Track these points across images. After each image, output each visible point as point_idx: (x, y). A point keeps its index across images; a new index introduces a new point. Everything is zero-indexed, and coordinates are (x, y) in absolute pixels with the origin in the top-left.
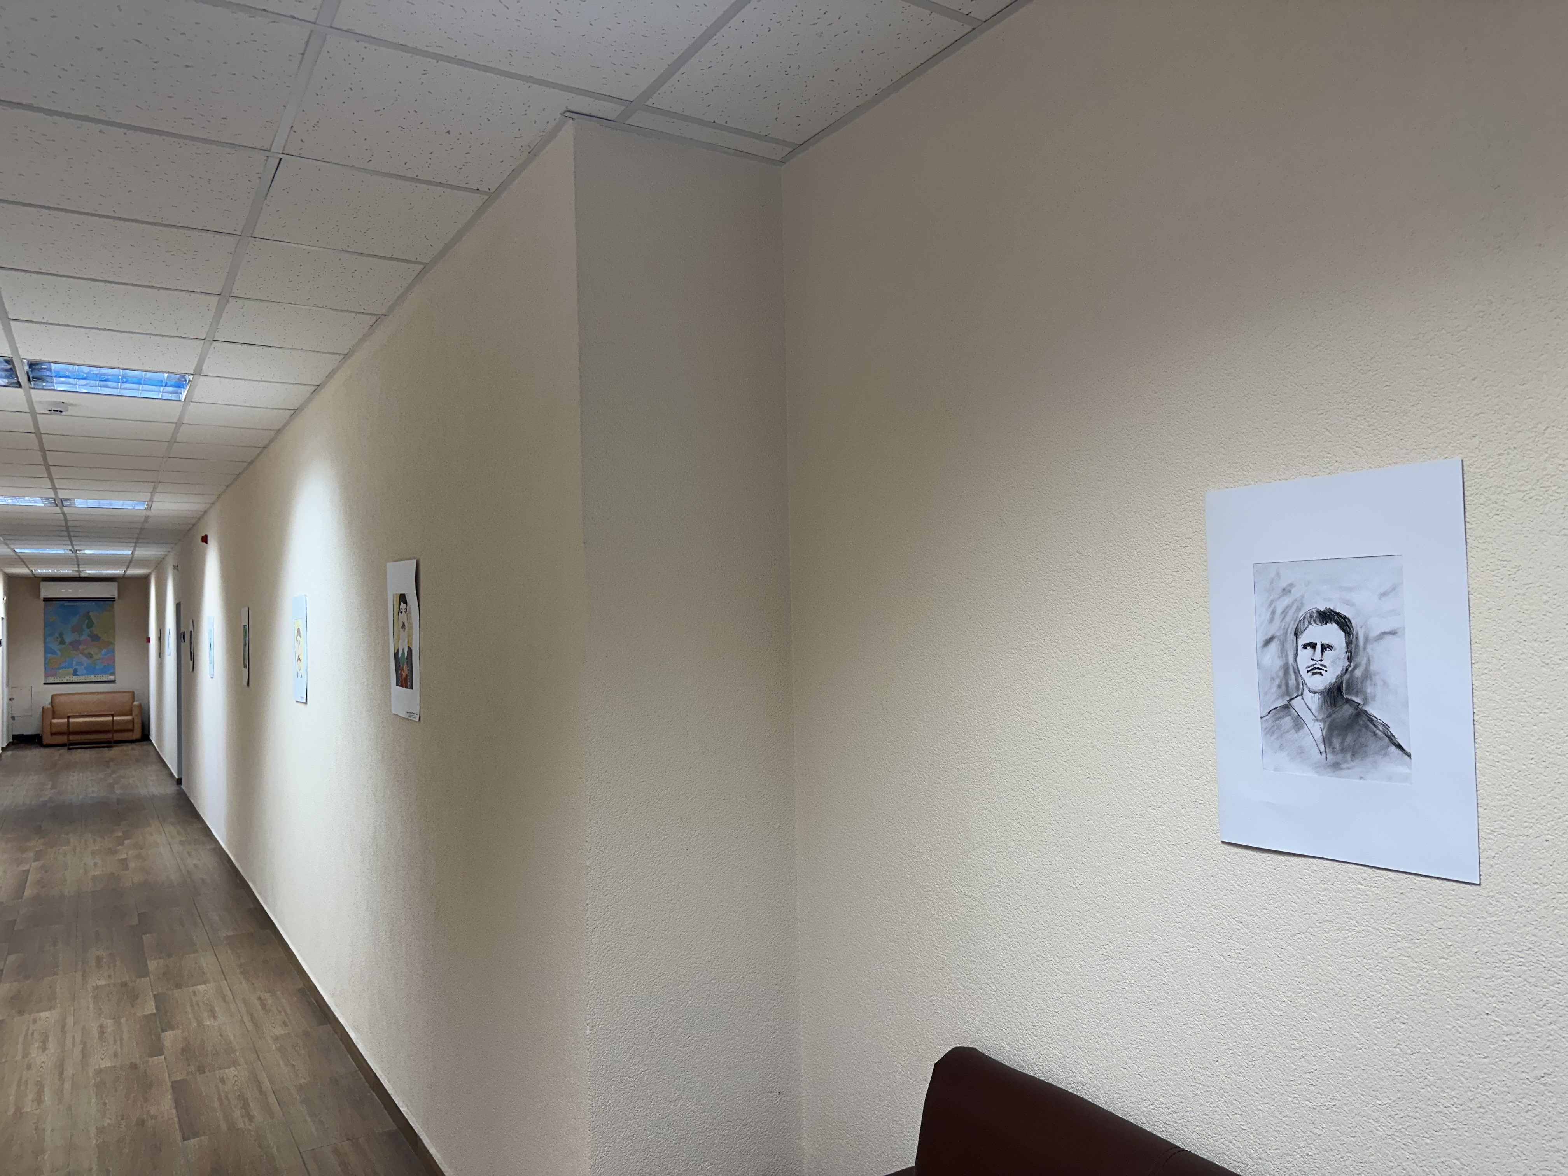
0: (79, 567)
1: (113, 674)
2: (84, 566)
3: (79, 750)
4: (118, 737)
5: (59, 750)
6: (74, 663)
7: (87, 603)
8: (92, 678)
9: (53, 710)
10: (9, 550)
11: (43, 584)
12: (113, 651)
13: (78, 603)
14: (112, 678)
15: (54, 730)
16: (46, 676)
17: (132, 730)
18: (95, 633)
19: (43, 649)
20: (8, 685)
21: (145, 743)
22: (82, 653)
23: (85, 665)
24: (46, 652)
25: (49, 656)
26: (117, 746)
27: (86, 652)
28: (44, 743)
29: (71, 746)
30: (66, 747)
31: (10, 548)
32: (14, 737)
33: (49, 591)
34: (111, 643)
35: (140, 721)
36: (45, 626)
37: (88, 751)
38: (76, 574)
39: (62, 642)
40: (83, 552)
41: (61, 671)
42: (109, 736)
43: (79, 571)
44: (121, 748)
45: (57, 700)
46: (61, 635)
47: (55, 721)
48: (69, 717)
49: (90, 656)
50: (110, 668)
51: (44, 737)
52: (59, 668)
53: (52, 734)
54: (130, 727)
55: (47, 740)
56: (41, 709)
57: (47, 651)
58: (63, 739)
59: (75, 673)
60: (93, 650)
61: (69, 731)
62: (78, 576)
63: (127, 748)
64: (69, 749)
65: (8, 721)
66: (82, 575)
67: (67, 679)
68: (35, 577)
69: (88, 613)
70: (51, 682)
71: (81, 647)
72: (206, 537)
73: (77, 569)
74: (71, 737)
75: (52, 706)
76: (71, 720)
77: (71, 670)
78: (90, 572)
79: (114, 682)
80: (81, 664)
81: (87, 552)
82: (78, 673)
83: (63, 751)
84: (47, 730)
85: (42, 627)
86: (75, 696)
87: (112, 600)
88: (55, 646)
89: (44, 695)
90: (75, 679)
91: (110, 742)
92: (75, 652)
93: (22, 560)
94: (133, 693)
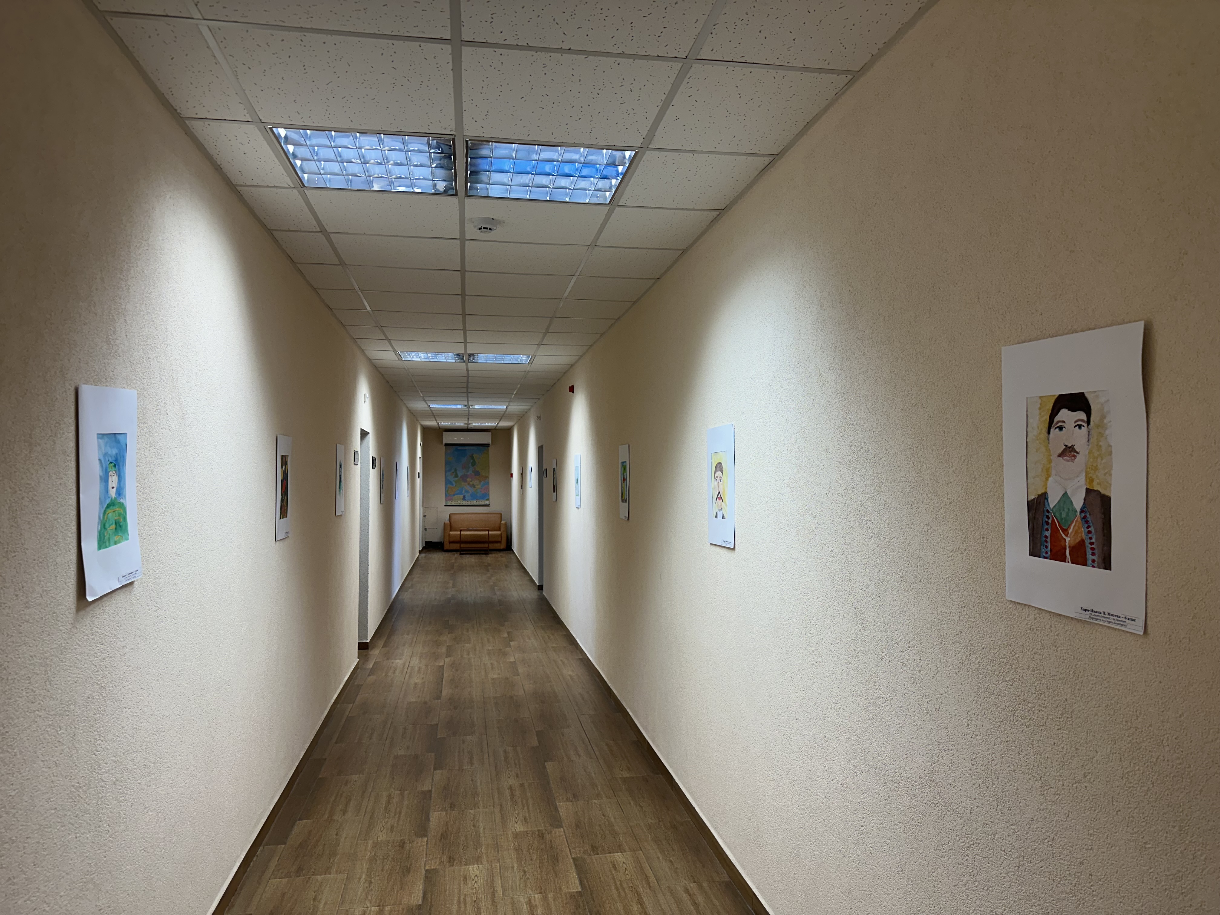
0: (468, 421)
1: (488, 500)
2: (472, 419)
3: (468, 556)
4: (492, 546)
5: (454, 555)
6: (464, 491)
7: (472, 448)
8: (475, 502)
9: (450, 526)
10: (426, 406)
11: (444, 433)
12: (488, 483)
13: (466, 448)
14: (487, 503)
15: (451, 540)
16: (446, 500)
17: (500, 542)
18: (477, 470)
19: (444, 479)
20: (423, 506)
21: (509, 552)
22: (469, 484)
23: (471, 492)
24: (446, 484)
25: (449, 485)
26: (492, 554)
27: (471, 483)
28: (445, 549)
29: (463, 552)
30: (459, 553)
31: (427, 404)
32: (427, 543)
33: (449, 438)
34: (487, 477)
35: (505, 536)
36: (446, 464)
37: (473, 556)
38: (465, 426)
39: (456, 476)
40: (474, 407)
41: (456, 496)
42: (486, 545)
43: (468, 424)
44: (494, 555)
45: (453, 517)
46: (456, 470)
47: (451, 533)
48: (461, 531)
49: (474, 486)
50: (486, 496)
51: (445, 544)
52: (454, 495)
53: (450, 542)
54: (499, 539)
55: (447, 546)
56: (443, 524)
57: (447, 482)
58: (456, 546)
59: (464, 499)
60: (476, 482)
61: (461, 541)
62: (466, 428)
63: (498, 555)
64: (461, 554)
65: (423, 531)
66: (470, 427)
67: (460, 502)
68: (440, 428)
69: (472, 455)
70: (449, 504)
71: (468, 480)
72: (573, 386)
73: (467, 422)
74: (462, 546)
75: (450, 522)
76: (462, 533)
77: (462, 497)
78: (475, 424)
79: (488, 505)
80: (467, 491)
81: (477, 407)
82: (466, 499)
83: (457, 555)
84: (447, 539)
85: (444, 465)
86: (465, 516)
87: (487, 445)
88: (451, 478)
89: (445, 513)
90: (464, 503)
91: (487, 550)
92: (464, 483)
93: (433, 414)
94: (501, 514)
